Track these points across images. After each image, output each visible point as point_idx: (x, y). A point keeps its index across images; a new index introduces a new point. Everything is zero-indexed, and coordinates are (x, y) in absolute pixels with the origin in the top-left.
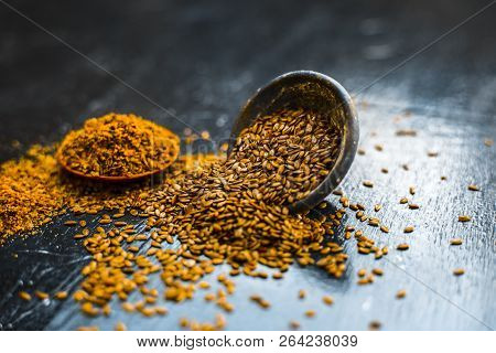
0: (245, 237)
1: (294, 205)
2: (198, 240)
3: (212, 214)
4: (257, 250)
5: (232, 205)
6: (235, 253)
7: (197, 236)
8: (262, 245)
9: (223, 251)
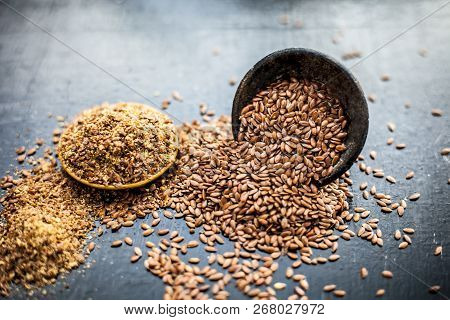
0: (291, 225)
3: (252, 208)
4: (304, 234)
5: (268, 195)
6: (288, 243)
7: (245, 232)
9: (275, 244)
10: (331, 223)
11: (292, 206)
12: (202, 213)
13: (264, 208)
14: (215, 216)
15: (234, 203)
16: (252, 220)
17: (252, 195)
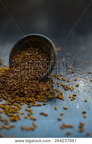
0: (28, 93)
1: (40, 79)
2: (12, 98)
3: (14, 88)
4: (33, 97)
5: (20, 83)
6: (27, 99)
7: (11, 97)
8: (35, 95)
9: (22, 100)
10: (45, 93)
11: (29, 87)
13: (18, 88)
14: (1, 92)
15: (7, 87)
16: (14, 93)
17: (14, 84)
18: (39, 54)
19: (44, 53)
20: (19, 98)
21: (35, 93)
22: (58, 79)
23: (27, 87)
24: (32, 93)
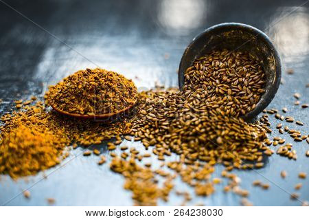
0: (224, 142)
1: (246, 115)
2: (190, 150)
3: (194, 130)
4: (235, 150)
7: (188, 147)
8: (237, 146)
9: (213, 155)
10: (256, 145)
11: (225, 129)
12: (155, 137)
13: (203, 130)
14: (166, 138)
15: (180, 128)
16: (194, 140)
17: (194, 122)
18: (241, 65)
19: (253, 64)
20: (206, 152)
21: (238, 144)
22: (277, 118)
23: (221, 130)
24: (233, 142)
